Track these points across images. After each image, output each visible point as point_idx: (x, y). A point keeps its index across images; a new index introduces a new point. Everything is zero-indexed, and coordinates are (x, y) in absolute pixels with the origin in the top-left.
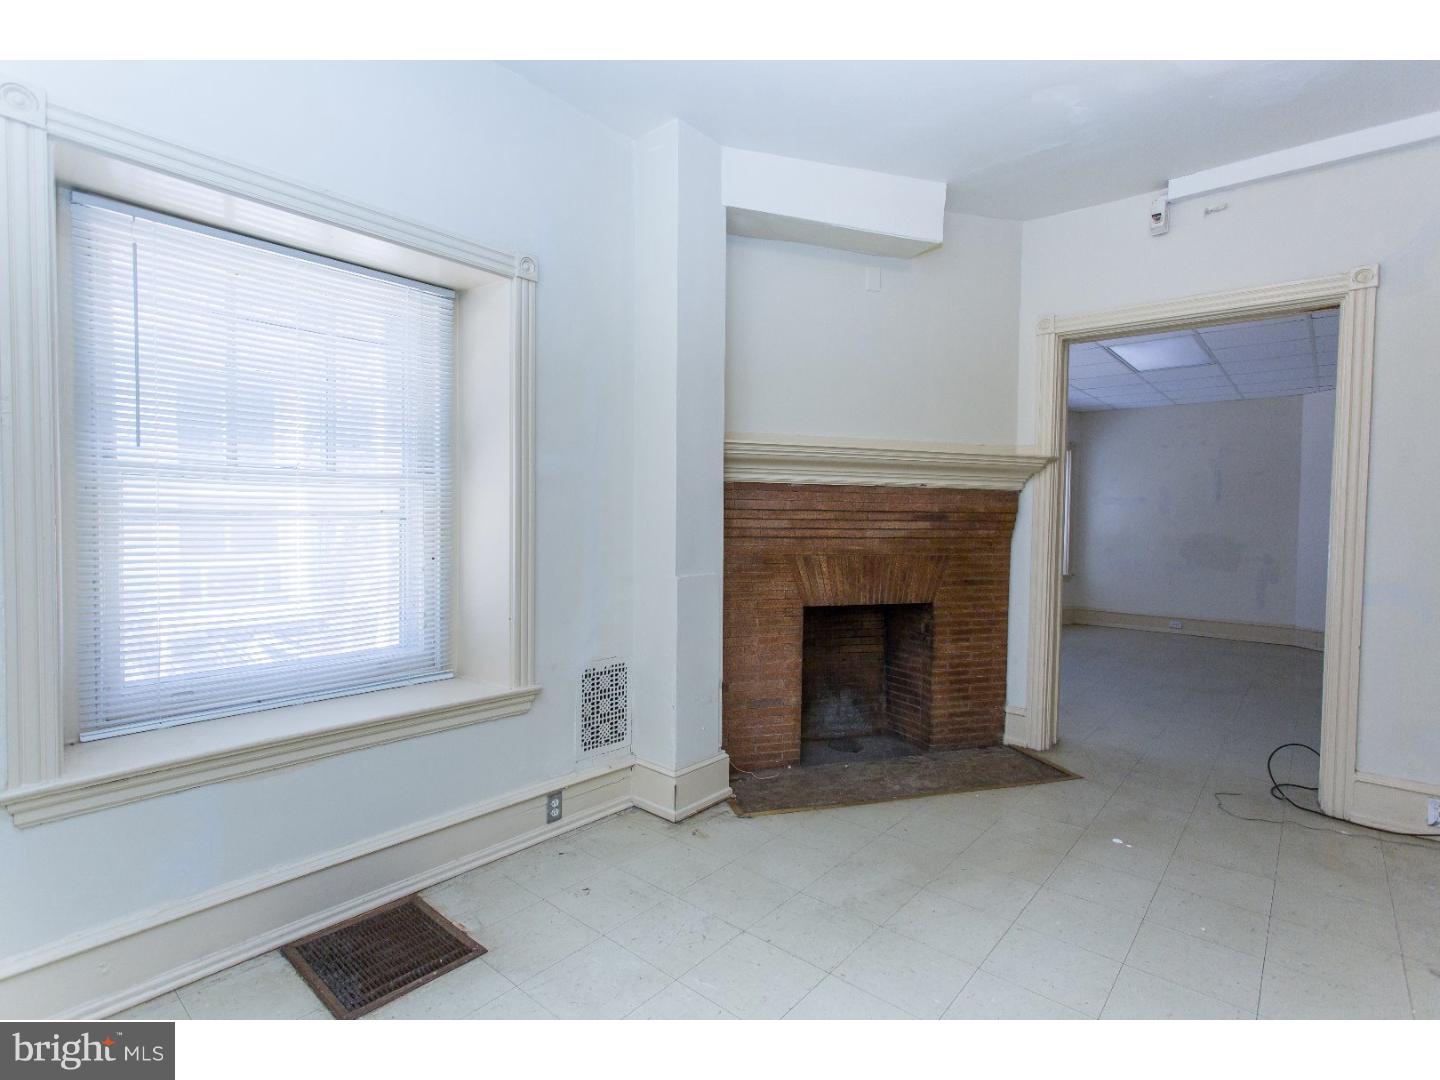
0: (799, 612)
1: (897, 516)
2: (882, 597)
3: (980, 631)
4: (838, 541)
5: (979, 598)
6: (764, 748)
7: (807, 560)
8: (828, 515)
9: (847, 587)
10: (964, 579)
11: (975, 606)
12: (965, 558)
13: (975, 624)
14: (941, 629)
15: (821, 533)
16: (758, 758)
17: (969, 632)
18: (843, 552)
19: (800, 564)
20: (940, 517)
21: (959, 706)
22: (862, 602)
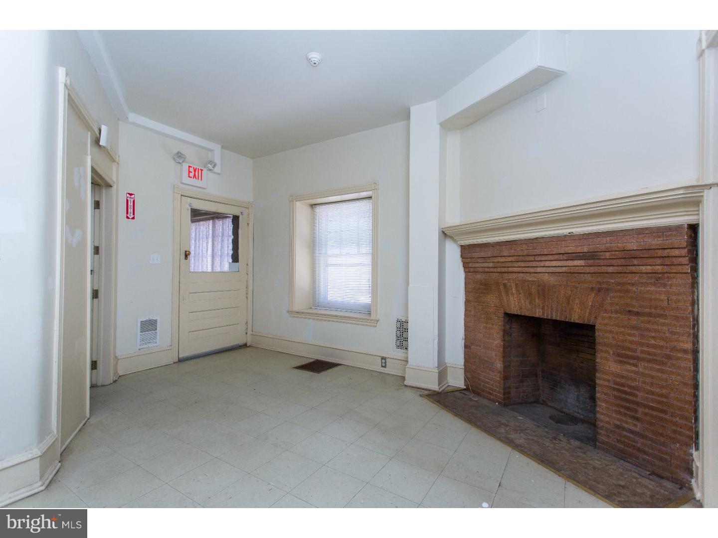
0: (501, 315)
1: (556, 257)
2: (552, 314)
3: (650, 361)
4: (522, 275)
5: (648, 330)
6: (486, 387)
7: (505, 285)
8: (510, 259)
9: (528, 304)
10: (627, 309)
11: (642, 336)
12: (628, 291)
13: (642, 352)
14: (604, 348)
15: (511, 270)
16: (483, 391)
17: (637, 358)
18: (525, 281)
19: (502, 287)
20: (592, 256)
21: (626, 423)
22: (537, 315)
